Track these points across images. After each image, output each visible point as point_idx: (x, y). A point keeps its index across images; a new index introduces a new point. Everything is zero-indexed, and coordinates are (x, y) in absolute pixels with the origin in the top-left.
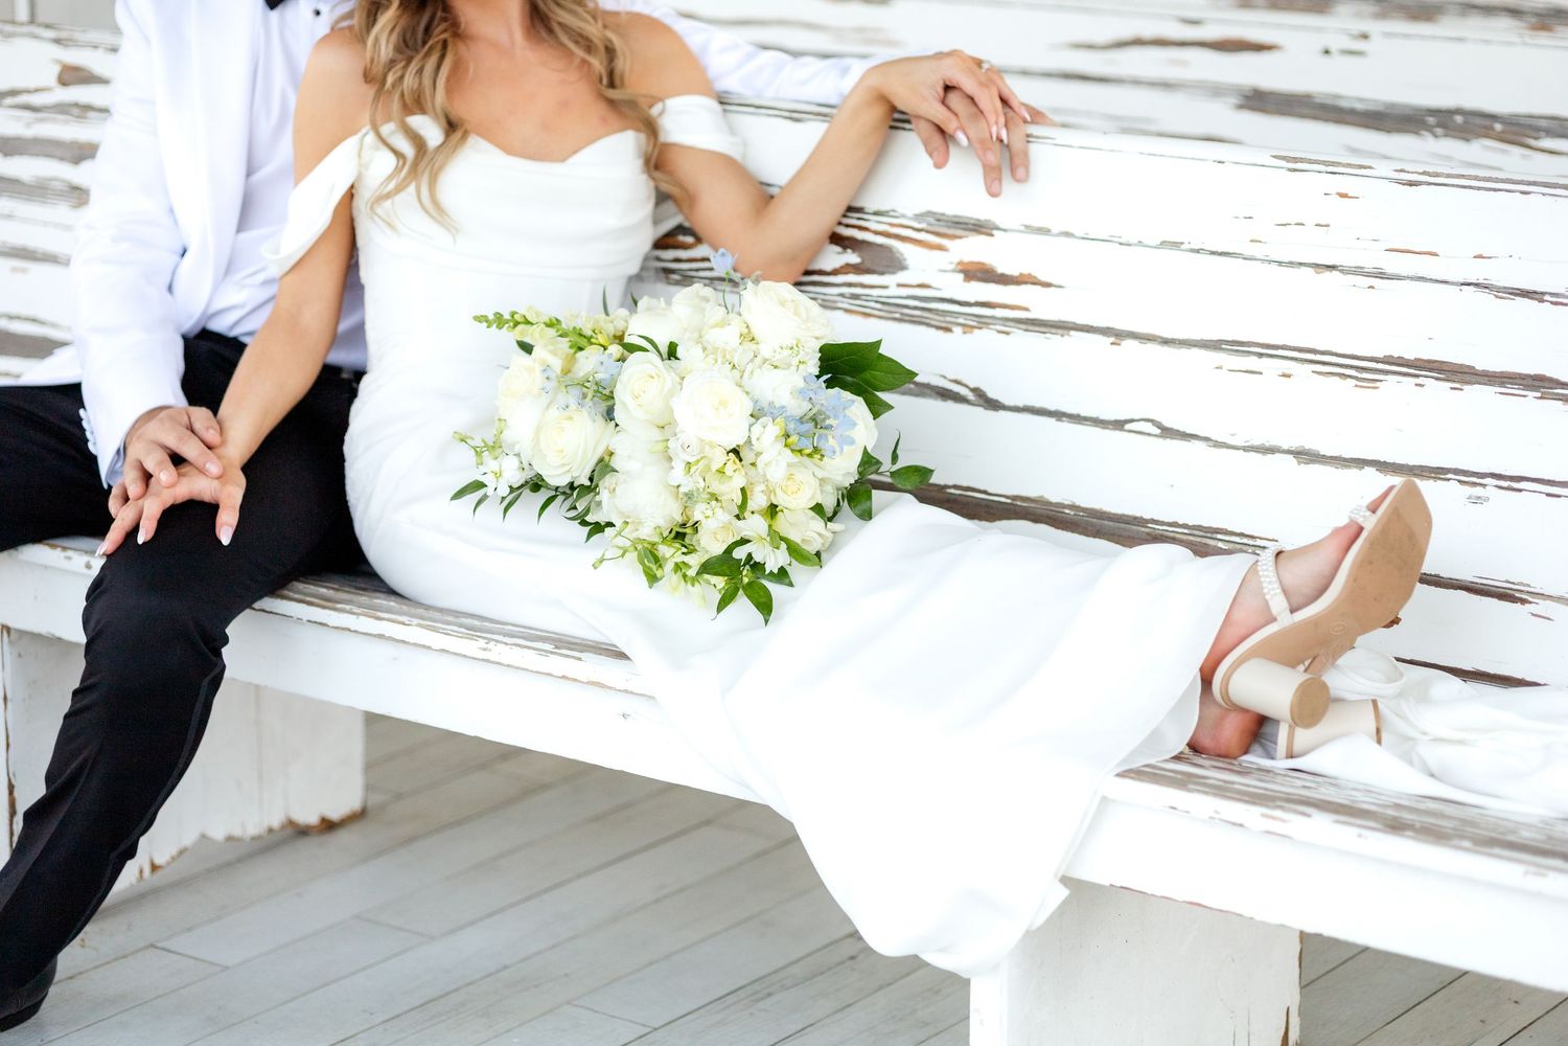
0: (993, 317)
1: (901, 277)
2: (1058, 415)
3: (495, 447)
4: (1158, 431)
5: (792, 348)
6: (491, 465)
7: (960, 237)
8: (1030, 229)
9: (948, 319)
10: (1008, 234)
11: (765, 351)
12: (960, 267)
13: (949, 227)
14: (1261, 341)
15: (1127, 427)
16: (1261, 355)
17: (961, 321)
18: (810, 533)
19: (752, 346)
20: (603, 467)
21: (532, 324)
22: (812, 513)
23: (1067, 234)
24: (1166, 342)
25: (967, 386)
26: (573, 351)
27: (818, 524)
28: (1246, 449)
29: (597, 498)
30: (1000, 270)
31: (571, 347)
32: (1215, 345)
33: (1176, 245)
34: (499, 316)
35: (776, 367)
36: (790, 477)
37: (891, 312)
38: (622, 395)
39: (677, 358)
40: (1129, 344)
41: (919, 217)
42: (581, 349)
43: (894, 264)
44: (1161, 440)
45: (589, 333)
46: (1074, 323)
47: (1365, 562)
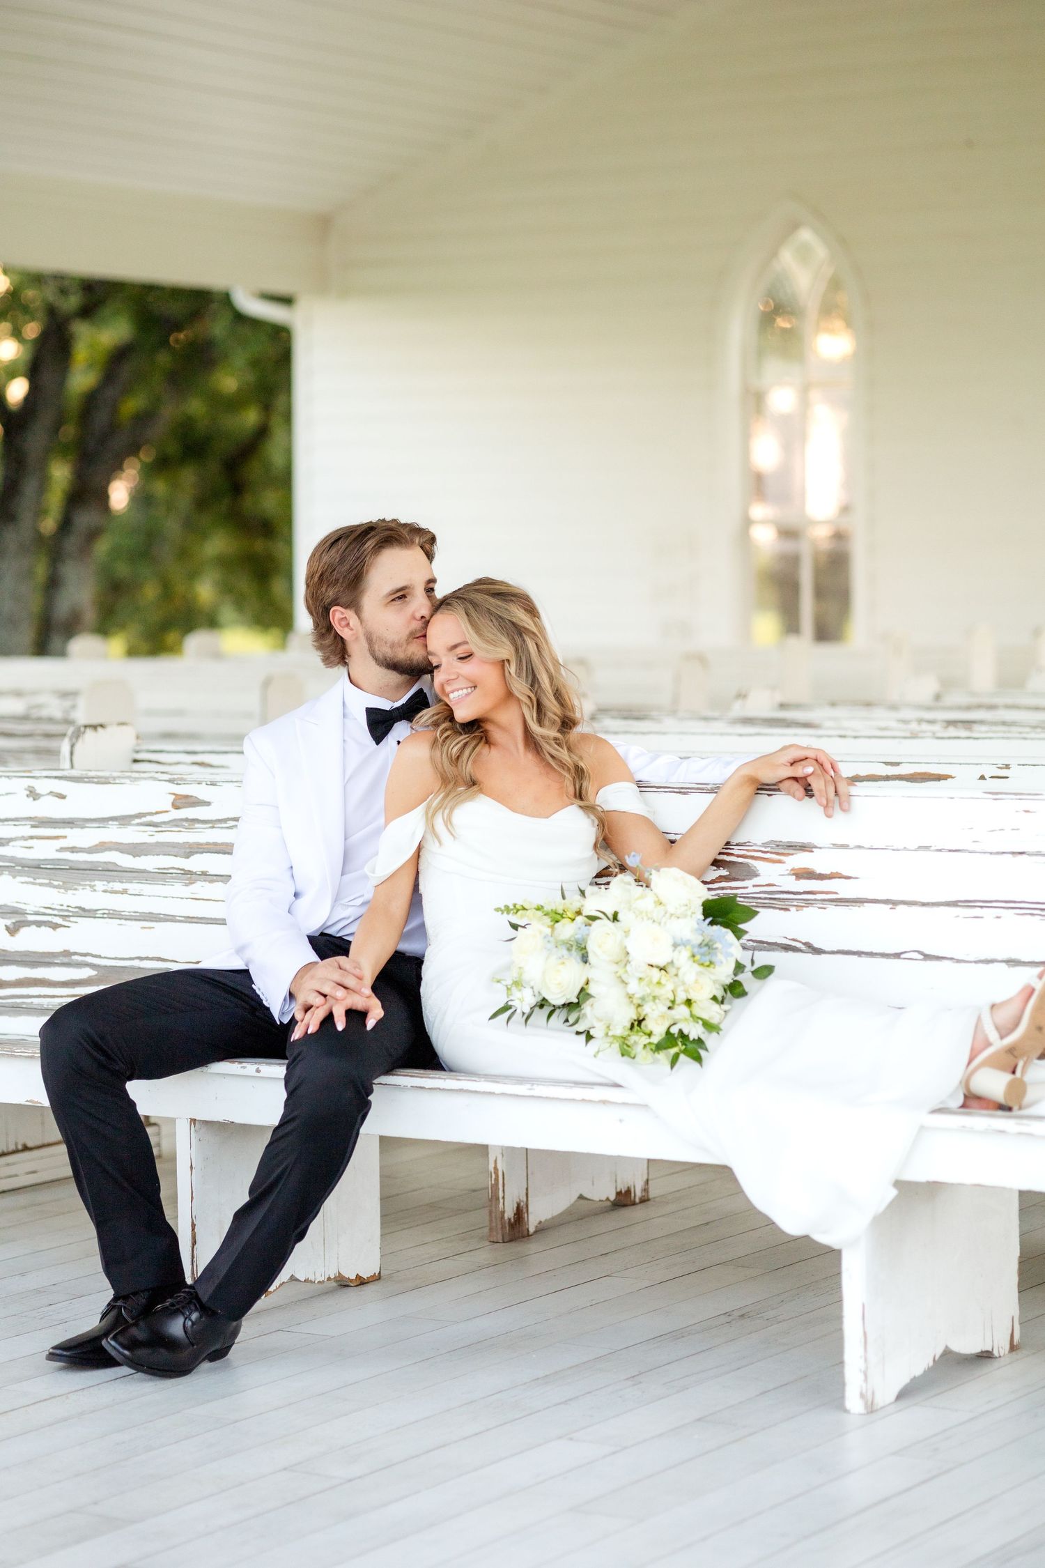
0: (815, 900)
1: (756, 881)
2: (859, 954)
3: (518, 983)
4: (922, 957)
5: (686, 905)
6: (516, 994)
7: (792, 854)
8: (836, 846)
9: (787, 903)
10: (823, 850)
11: (671, 910)
12: (792, 872)
13: (784, 849)
14: (982, 899)
15: (902, 956)
16: (981, 907)
17: (795, 903)
18: (713, 1012)
19: (662, 907)
20: (583, 994)
21: (527, 910)
22: (711, 1001)
23: (859, 847)
24: (924, 904)
25: (800, 942)
26: (552, 923)
27: (716, 1007)
28: (976, 962)
29: (583, 1012)
30: (818, 871)
31: (551, 921)
32: (954, 904)
33: (927, 848)
34: (507, 907)
35: (678, 918)
36: (696, 981)
37: (750, 902)
38: (591, 947)
39: (618, 921)
40: (900, 908)
41: (764, 845)
42: (557, 922)
43: (753, 874)
44: (924, 962)
45: (561, 912)
46: (866, 899)
47: (1038, 1009)
